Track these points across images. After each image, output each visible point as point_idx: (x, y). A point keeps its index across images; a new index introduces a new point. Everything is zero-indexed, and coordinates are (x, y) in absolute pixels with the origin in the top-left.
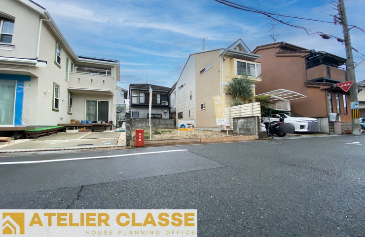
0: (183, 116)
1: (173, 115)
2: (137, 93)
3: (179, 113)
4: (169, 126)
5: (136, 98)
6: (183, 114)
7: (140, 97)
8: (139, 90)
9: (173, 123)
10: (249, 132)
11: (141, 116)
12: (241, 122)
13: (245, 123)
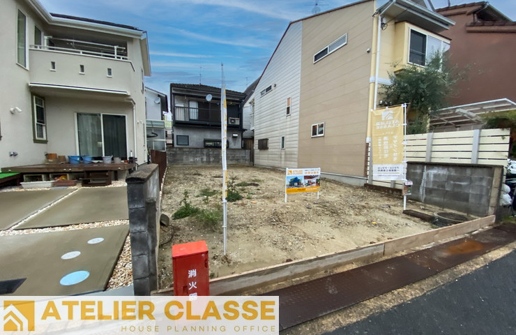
0: (270, 145)
1: (249, 142)
2: (184, 101)
3: (260, 141)
4: (241, 161)
5: (182, 111)
6: (269, 141)
7: (189, 108)
8: (187, 96)
9: (248, 157)
10: (464, 204)
11: (192, 144)
12: (435, 176)
13: (449, 178)
